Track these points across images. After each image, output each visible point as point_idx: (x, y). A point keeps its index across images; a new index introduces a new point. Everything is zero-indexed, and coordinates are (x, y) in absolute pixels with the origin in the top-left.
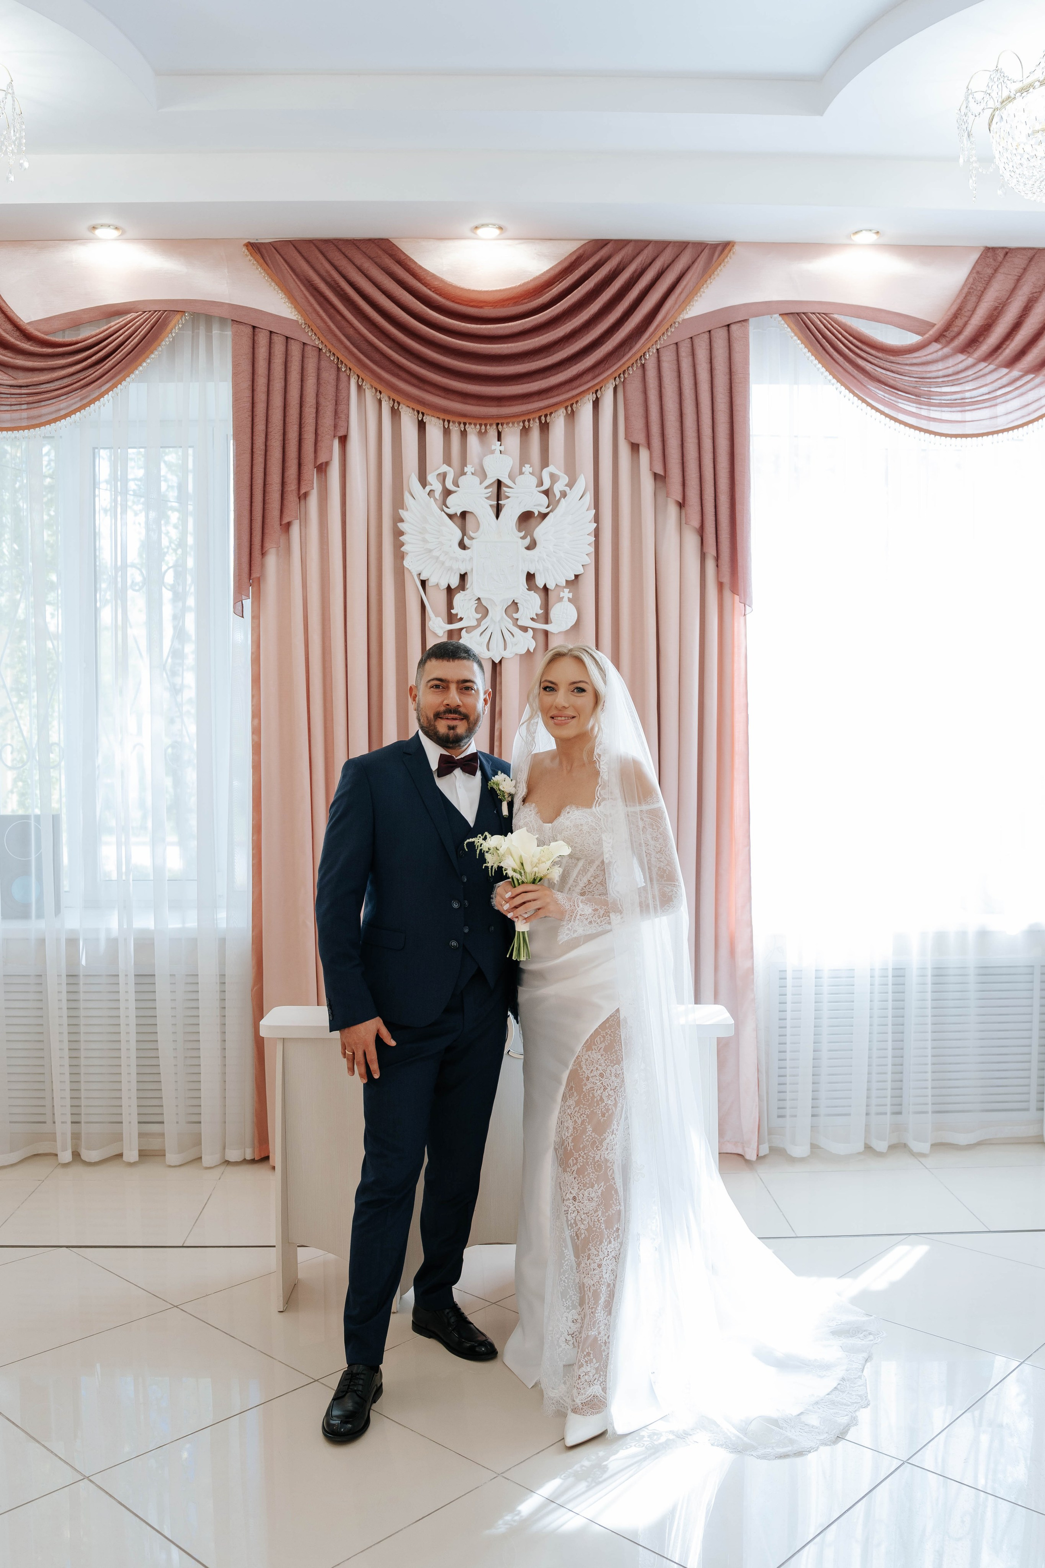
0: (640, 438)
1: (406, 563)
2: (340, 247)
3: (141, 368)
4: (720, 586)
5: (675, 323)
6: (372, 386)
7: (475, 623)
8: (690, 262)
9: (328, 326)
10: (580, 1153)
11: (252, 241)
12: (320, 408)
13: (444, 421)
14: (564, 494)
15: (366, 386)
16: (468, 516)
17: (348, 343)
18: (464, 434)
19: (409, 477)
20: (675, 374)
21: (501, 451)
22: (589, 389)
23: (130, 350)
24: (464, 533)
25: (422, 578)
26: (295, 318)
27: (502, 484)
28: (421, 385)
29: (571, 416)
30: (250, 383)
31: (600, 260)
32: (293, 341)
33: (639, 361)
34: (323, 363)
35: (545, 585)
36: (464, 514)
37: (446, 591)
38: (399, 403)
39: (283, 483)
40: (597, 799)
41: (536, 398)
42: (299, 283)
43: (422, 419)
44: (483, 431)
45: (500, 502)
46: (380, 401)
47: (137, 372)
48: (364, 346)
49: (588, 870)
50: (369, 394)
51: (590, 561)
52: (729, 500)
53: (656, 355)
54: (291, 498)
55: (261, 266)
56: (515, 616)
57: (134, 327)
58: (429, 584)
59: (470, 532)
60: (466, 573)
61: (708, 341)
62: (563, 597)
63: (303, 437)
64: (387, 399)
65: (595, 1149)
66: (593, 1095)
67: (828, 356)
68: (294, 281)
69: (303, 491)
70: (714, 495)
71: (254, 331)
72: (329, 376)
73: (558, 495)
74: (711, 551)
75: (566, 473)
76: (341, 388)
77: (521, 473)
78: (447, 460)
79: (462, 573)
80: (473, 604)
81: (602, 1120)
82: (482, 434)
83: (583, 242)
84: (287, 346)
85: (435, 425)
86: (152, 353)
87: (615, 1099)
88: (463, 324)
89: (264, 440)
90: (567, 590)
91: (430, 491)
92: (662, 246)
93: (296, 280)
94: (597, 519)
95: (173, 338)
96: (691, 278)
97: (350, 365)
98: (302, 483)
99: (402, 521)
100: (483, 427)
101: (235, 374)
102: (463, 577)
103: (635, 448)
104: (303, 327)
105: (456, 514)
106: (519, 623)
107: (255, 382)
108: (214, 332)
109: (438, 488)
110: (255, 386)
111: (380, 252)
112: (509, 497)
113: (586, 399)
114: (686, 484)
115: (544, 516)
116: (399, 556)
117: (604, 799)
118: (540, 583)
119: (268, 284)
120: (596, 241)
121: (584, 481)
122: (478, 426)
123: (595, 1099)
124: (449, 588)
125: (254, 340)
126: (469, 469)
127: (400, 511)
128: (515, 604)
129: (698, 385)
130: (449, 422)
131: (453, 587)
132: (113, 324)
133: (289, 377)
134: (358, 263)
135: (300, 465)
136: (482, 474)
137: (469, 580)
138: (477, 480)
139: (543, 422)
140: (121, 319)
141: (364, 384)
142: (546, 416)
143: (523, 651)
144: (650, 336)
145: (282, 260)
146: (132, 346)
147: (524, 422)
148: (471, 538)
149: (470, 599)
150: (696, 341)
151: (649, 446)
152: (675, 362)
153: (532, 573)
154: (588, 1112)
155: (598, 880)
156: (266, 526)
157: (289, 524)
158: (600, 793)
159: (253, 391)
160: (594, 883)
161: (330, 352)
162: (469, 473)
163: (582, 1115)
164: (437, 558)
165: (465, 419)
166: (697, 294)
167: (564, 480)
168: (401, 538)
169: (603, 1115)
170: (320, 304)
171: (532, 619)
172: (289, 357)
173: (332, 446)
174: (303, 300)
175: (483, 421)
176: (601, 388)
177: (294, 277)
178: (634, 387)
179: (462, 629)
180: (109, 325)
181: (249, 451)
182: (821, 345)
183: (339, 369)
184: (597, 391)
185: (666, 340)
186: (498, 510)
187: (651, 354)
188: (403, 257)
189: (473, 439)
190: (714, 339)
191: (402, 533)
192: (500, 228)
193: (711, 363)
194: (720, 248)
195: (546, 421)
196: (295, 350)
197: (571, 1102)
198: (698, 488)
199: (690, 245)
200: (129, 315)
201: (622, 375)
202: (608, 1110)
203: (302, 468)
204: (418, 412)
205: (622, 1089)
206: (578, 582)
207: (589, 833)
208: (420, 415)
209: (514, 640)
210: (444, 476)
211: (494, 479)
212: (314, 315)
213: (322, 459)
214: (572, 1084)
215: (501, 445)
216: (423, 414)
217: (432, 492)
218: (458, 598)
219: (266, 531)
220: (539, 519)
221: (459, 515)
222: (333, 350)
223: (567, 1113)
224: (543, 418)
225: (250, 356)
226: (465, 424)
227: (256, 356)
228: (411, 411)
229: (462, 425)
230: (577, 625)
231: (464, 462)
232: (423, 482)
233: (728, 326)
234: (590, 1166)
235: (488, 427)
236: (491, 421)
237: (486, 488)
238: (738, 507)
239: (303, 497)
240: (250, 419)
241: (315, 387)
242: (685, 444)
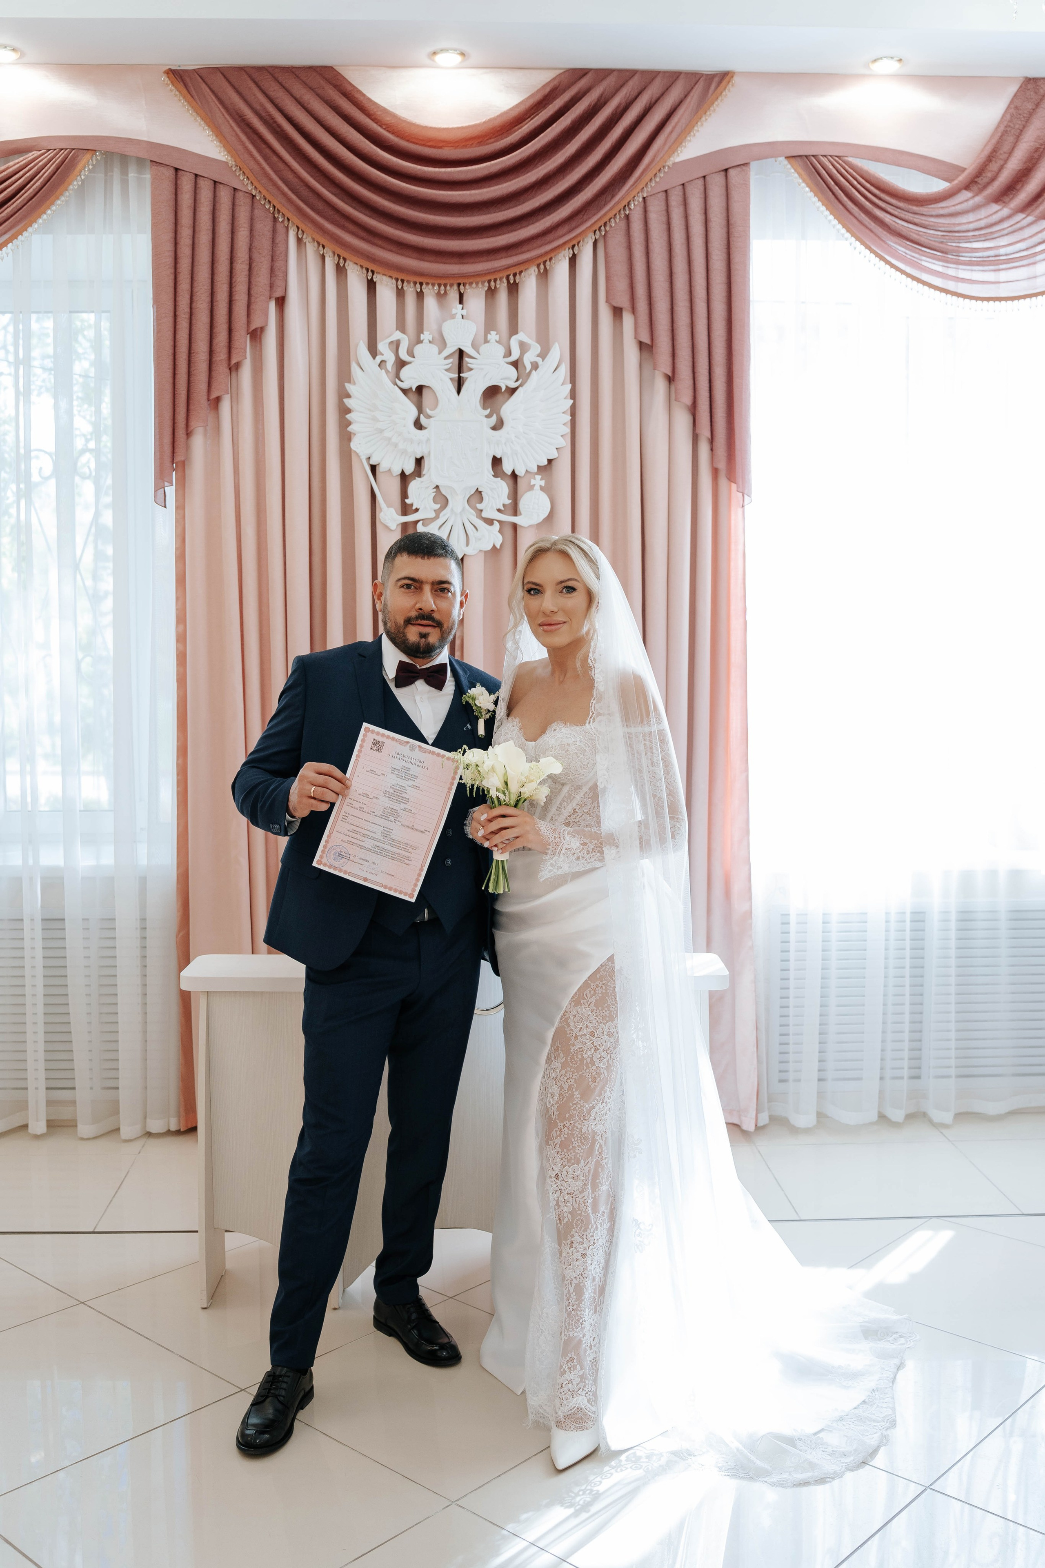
0: (623, 301)
1: (353, 445)
2: (276, 75)
3: (45, 216)
4: (715, 472)
5: (664, 167)
6: (314, 240)
7: (433, 515)
8: (682, 96)
9: (263, 169)
10: (565, 1123)
11: (173, 68)
12: (254, 265)
13: (397, 280)
14: (535, 366)
15: (307, 240)
16: (425, 391)
17: (286, 189)
18: (420, 295)
19: (357, 345)
20: (665, 227)
21: (463, 316)
22: (564, 244)
23: (32, 195)
24: (420, 410)
25: (373, 462)
26: (224, 159)
27: (465, 355)
28: (370, 238)
29: (544, 275)
30: (172, 235)
31: (578, 93)
32: (221, 186)
33: (622, 212)
34: (256, 212)
35: (514, 471)
36: (420, 389)
37: (399, 478)
38: (345, 260)
39: (211, 352)
40: (591, 714)
41: (504, 254)
42: (228, 117)
43: (372, 278)
44: (442, 292)
45: (461, 375)
46: (323, 257)
47: (40, 221)
48: (305, 192)
49: (574, 797)
50: (311, 249)
51: (566, 443)
52: (725, 374)
53: (642, 204)
54: (221, 369)
55: (184, 97)
56: (479, 506)
57: (36, 168)
58: (380, 470)
59: (428, 410)
60: (422, 458)
61: (702, 188)
62: (534, 485)
63: (234, 298)
64: (331, 254)
65: (582, 1119)
66: (583, 1057)
67: (840, 206)
68: (223, 115)
69: (234, 361)
70: (708, 368)
71: (176, 174)
72: (264, 227)
73: (528, 367)
74: (705, 432)
75: (538, 341)
76: (277, 241)
77: (486, 341)
78: (401, 326)
79: (418, 457)
80: (431, 493)
81: (592, 1086)
82: (441, 297)
83: (558, 72)
84: (215, 192)
85: (387, 285)
86: (58, 198)
87: (608, 1061)
88: (419, 167)
89: (189, 302)
90: (538, 477)
91: (382, 361)
92: (651, 76)
93: (225, 114)
94: (573, 395)
95: (83, 181)
96: (683, 115)
97: (288, 215)
98: (234, 352)
99: (349, 396)
100: (442, 288)
101: (154, 225)
102: (419, 462)
103: (617, 312)
104: (234, 169)
105: (411, 388)
106: (484, 515)
107: (178, 233)
108: (130, 175)
109: (390, 358)
110: (178, 239)
111: (323, 83)
112: (471, 369)
113: (561, 255)
114: (676, 355)
115: (512, 391)
116: (346, 437)
117: (599, 714)
118: (507, 468)
119: (193, 119)
120: (574, 71)
121: (559, 351)
122: (436, 287)
123: (585, 1062)
124: (403, 474)
125: (176, 184)
126: (426, 336)
127: (347, 385)
128: (478, 492)
129: (691, 239)
130: (403, 281)
131: (407, 473)
132: (11, 163)
133: (217, 228)
134: (297, 94)
135: (230, 331)
136: (441, 342)
137: (426, 465)
138: (435, 349)
139: (512, 282)
140: (21, 159)
141: (304, 237)
142: (515, 275)
143: (489, 547)
144: (635, 182)
145: (208, 91)
146: (34, 190)
147: (489, 282)
148: (429, 417)
149: (427, 488)
150: (689, 188)
151: (634, 311)
152: (664, 213)
153: (499, 457)
154: (576, 1076)
155: (585, 809)
156: (191, 402)
157: (218, 400)
158: (594, 707)
159: (176, 244)
160: (580, 813)
161: (265, 199)
162: (426, 341)
163: (569, 1079)
164: (390, 439)
165: (422, 278)
166: (690, 133)
167: (535, 349)
168: (348, 416)
169: (594, 1080)
170: (253, 143)
171: (499, 510)
172: (218, 205)
173: (267, 308)
174: (233, 138)
175: (442, 281)
176: (578, 243)
177: (223, 110)
178: (617, 240)
179: (417, 522)
180: (7, 165)
181: (172, 314)
182: (833, 193)
183: (275, 219)
184: (573, 246)
185: (655, 187)
186: (460, 384)
187: (636, 203)
188: (349, 88)
189: (430, 302)
190: (709, 186)
191: (349, 411)
192: (462, 54)
193: (706, 214)
194: (716, 79)
195: (515, 281)
196: (224, 196)
197: (557, 1064)
198: (691, 359)
199: (682, 76)
200: (31, 154)
201: (603, 228)
202: (599, 1074)
203: (233, 334)
204: (367, 270)
205: (617, 1050)
206: (551, 468)
207: (577, 754)
208: (370, 274)
209: (478, 534)
210: (396, 345)
211: (455, 348)
212: (247, 156)
213: (256, 324)
214: (558, 1044)
215: (463, 309)
216: (373, 272)
217: (383, 364)
218: (414, 486)
219: (192, 407)
220: (507, 395)
221: (414, 389)
222: (268, 197)
223: (552, 1077)
224: (511, 277)
225: (172, 203)
226: (421, 284)
227: (179, 203)
228: (359, 268)
229: (418, 286)
230: (550, 517)
231: (420, 329)
232: (373, 350)
233: (726, 170)
234: (576, 1139)
235: (448, 287)
236: (452, 281)
237: (446, 358)
238: (736, 381)
239: (234, 368)
240: (172, 277)
241: (247, 240)
242: (675, 308)
